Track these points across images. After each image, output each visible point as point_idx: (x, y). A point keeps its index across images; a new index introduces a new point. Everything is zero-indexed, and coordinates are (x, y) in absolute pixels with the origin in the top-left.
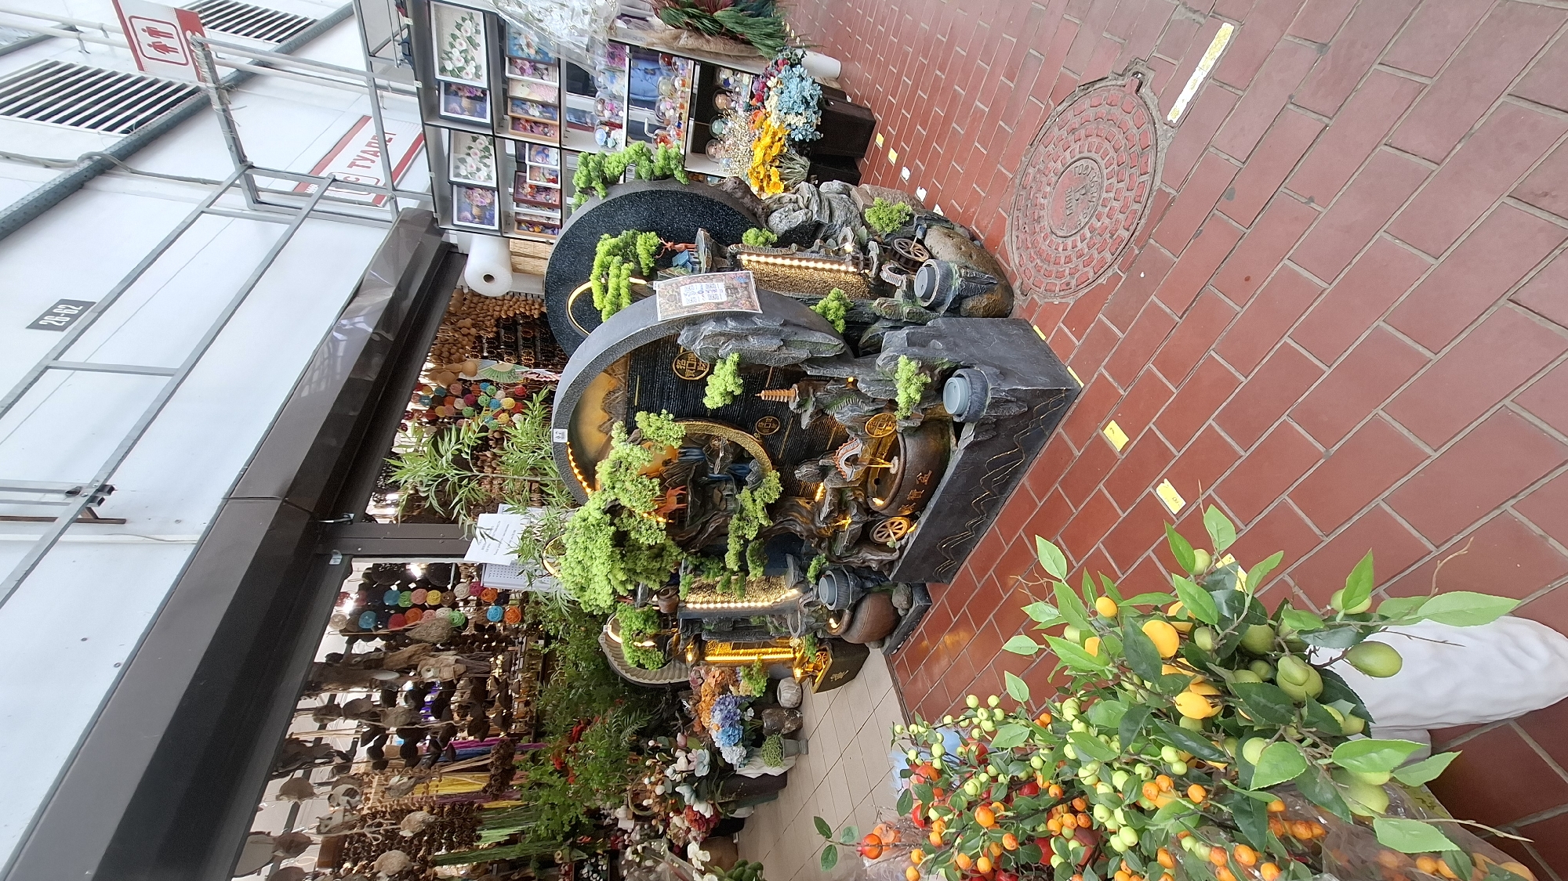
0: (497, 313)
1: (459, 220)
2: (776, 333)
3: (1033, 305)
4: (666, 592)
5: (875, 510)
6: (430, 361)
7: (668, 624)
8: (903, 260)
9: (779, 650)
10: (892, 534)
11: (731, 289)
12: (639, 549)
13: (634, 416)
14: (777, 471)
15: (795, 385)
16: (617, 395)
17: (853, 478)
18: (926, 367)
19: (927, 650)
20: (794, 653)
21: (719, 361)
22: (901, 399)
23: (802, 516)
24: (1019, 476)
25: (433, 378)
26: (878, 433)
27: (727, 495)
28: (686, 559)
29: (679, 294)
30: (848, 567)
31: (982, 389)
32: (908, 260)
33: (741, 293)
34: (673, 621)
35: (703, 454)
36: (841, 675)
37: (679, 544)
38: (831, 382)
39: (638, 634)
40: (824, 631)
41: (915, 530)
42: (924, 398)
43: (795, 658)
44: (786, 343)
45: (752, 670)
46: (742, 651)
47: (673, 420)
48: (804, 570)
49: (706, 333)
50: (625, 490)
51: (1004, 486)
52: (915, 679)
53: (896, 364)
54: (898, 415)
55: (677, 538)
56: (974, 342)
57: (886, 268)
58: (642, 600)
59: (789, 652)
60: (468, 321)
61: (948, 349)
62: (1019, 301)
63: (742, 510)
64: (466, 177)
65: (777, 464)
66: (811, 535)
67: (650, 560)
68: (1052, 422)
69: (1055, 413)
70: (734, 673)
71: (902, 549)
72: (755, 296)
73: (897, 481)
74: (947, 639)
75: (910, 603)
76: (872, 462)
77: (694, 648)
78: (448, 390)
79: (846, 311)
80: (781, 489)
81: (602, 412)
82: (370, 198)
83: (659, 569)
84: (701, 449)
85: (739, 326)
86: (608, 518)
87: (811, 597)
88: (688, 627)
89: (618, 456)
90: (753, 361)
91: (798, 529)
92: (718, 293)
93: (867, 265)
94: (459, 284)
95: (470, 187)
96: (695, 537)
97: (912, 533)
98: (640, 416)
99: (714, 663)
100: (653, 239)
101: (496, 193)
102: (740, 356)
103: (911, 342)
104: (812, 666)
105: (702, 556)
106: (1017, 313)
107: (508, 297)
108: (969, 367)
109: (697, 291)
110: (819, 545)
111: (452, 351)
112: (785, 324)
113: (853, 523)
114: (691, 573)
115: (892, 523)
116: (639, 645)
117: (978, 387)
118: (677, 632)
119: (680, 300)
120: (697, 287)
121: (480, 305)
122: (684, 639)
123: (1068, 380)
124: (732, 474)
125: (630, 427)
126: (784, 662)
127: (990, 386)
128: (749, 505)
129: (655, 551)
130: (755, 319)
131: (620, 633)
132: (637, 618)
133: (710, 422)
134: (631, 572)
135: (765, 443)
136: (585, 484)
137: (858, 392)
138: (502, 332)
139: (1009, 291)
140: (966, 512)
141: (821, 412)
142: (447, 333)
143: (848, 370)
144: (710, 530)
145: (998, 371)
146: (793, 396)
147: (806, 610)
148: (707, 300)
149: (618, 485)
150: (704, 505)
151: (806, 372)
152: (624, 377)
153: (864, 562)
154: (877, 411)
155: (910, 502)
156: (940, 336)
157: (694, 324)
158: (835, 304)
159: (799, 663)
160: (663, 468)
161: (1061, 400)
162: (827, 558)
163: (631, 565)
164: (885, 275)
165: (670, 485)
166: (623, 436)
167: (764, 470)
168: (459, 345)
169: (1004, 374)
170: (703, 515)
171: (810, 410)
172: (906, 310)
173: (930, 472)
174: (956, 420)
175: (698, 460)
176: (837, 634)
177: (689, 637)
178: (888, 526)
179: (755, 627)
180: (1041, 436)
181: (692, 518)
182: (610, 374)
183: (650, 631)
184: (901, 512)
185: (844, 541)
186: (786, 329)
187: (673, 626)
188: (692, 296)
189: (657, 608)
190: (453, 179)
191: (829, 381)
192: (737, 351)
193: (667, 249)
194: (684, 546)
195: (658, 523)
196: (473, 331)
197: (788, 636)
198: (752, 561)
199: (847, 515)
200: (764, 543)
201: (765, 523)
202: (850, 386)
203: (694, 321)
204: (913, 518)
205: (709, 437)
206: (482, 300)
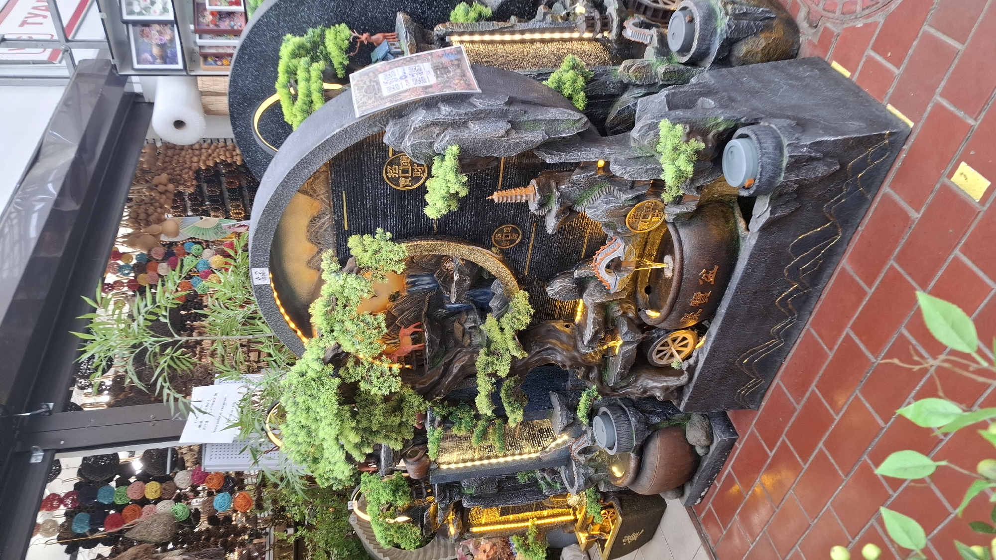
0: (196, 165)
1: (139, 63)
2: (501, 115)
3: (826, 39)
4: (415, 453)
5: (650, 323)
6: (127, 226)
7: (422, 493)
8: (649, 13)
9: (555, 511)
10: (675, 353)
11: (440, 69)
12: (373, 403)
13: (347, 242)
14: (525, 290)
15: (533, 182)
16: (323, 220)
17: (618, 288)
18: (695, 131)
19: (740, 497)
20: (574, 514)
21: (436, 158)
22: (668, 176)
23: (562, 342)
24: (835, 259)
25: (131, 244)
26: (643, 227)
27: (470, 328)
28: (432, 411)
29: (378, 83)
30: (626, 399)
31: (775, 148)
32: (656, 11)
33: (453, 72)
34: (427, 488)
35: (435, 282)
36: (634, 537)
37: (420, 392)
38: (577, 170)
39: (388, 509)
40: (607, 483)
41: (705, 343)
42: (698, 172)
43: (576, 520)
44: (515, 125)
45: (527, 538)
46: (511, 517)
47: (392, 239)
48: (572, 408)
49: (416, 125)
50: (345, 332)
51: (817, 276)
52: (729, 536)
53: (657, 135)
54: (667, 197)
55: (417, 386)
56: (754, 93)
57: (629, 24)
58: (386, 466)
59: (568, 514)
60: (164, 177)
61: (722, 106)
62: (807, 37)
63: (489, 342)
64: (140, 13)
65: (523, 283)
66: (576, 364)
67: (387, 415)
68: (873, 181)
69: (877, 168)
70: (507, 544)
71: (691, 370)
72: (470, 74)
73: (674, 283)
74: (765, 480)
75: (710, 437)
76: (638, 265)
77: (456, 519)
78: (149, 255)
79: (587, 83)
80: (532, 311)
81: (309, 245)
82: (45, 55)
83: (400, 425)
84: (432, 275)
85: (455, 111)
86: (330, 368)
87: (585, 442)
88: (444, 492)
89: (330, 290)
90: (477, 153)
91: (559, 358)
92: (425, 75)
93: (606, 26)
94: (149, 136)
95: (147, 24)
96: (437, 383)
97: (702, 348)
98: (353, 241)
99: (482, 534)
100: (344, 31)
101: (175, 26)
102: (461, 149)
103: (672, 105)
104: (597, 527)
105: (449, 405)
106: (806, 51)
107: (205, 145)
108: (752, 124)
109: (398, 77)
110: (586, 376)
111: (150, 211)
112: (511, 102)
113: (626, 343)
114: (439, 426)
115: (674, 340)
116: (392, 521)
117: (769, 145)
118: (432, 502)
119: (379, 90)
120: (398, 72)
121: (176, 157)
122: (442, 509)
123: (890, 121)
124: (474, 302)
125: (343, 257)
126: (564, 526)
127: (786, 142)
128: (496, 335)
129: (393, 403)
130: (474, 100)
131: (368, 509)
132: (384, 488)
133: (438, 239)
134: (367, 433)
135: (508, 258)
136: (299, 333)
137: (611, 178)
138: (205, 186)
139: (791, 26)
140: (769, 314)
141: (569, 210)
142: (140, 192)
143: (596, 151)
144: (455, 371)
145: (794, 123)
146: (532, 194)
147: (582, 459)
148: (412, 85)
149: (337, 327)
150: (444, 342)
151: (544, 163)
152: (328, 198)
153: (645, 392)
154: (638, 198)
155: (695, 309)
156: (708, 92)
157: (401, 116)
158: (571, 74)
159: (582, 526)
160: (391, 303)
161: (884, 150)
162: (599, 391)
163: (364, 424)
164: (631, 32)
165: (402, 323)
166: (335, 266)
167: (509, 291)
168: (157, 204)
169: (802, 125)
170: (445, 354)
171: (555, 207)
172: (661, 69)
173: (716, 268)
174: (744, 193)
175: (431, 290)
176: (623, 485)
177: (448, 506)
178: (670, 342)
179: (524, 486)
180: (860, 202)
181: (433, 359)
182: (311, 196)
183: (402, 503)
184: (684, 322)
185: (616, 369)
186: (512, 109)
187: (428, 494)
188: (394, 83)
189: (406, 475)
190: (126, 17)
191: (573, 171)
192: (456, 141)
193: (362, 42)
194: (426, 394)
195: (390, 369)
196: (171, 187)
197: (564, 493)
198: (509, 403)
199: (616, 334)
200: (520, 381)
201: (518, 354)
202: (601, 173)
203: (399, 112)
204: (700, 330)
205: (440, 259)
206: (177, 152)
